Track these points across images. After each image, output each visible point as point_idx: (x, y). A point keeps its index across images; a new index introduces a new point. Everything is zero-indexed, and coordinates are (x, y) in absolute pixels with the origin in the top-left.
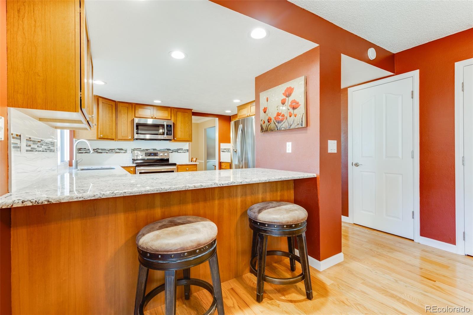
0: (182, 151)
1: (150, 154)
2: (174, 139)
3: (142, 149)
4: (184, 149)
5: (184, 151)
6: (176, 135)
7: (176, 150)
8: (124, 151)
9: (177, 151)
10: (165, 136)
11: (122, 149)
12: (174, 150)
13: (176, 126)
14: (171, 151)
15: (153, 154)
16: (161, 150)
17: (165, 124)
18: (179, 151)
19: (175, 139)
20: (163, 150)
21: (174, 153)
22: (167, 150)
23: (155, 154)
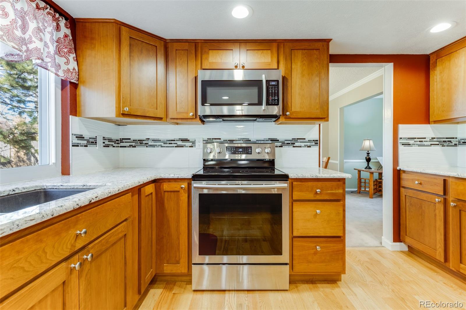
0: (303, 144)
1: (235, 150)
2: (284, 114)
3: (222, 140)
4: (307, 140)
5: (309, 144)
6: (290, 105)
7: (289, 142)
8: (191, 144)
9: (292, 143)
10: (264, 107)
11: (186, 140)
12: (286, 142)
13: (289, 84)
14: (280, 144)
15: (241, 150)
16: (259, 142)
17: (264, 78)
18: (297, 144)
19: (288, 113)
20: (262, 142)
21: (285, 148)
22: (270, 142)
23: (247, 150)
